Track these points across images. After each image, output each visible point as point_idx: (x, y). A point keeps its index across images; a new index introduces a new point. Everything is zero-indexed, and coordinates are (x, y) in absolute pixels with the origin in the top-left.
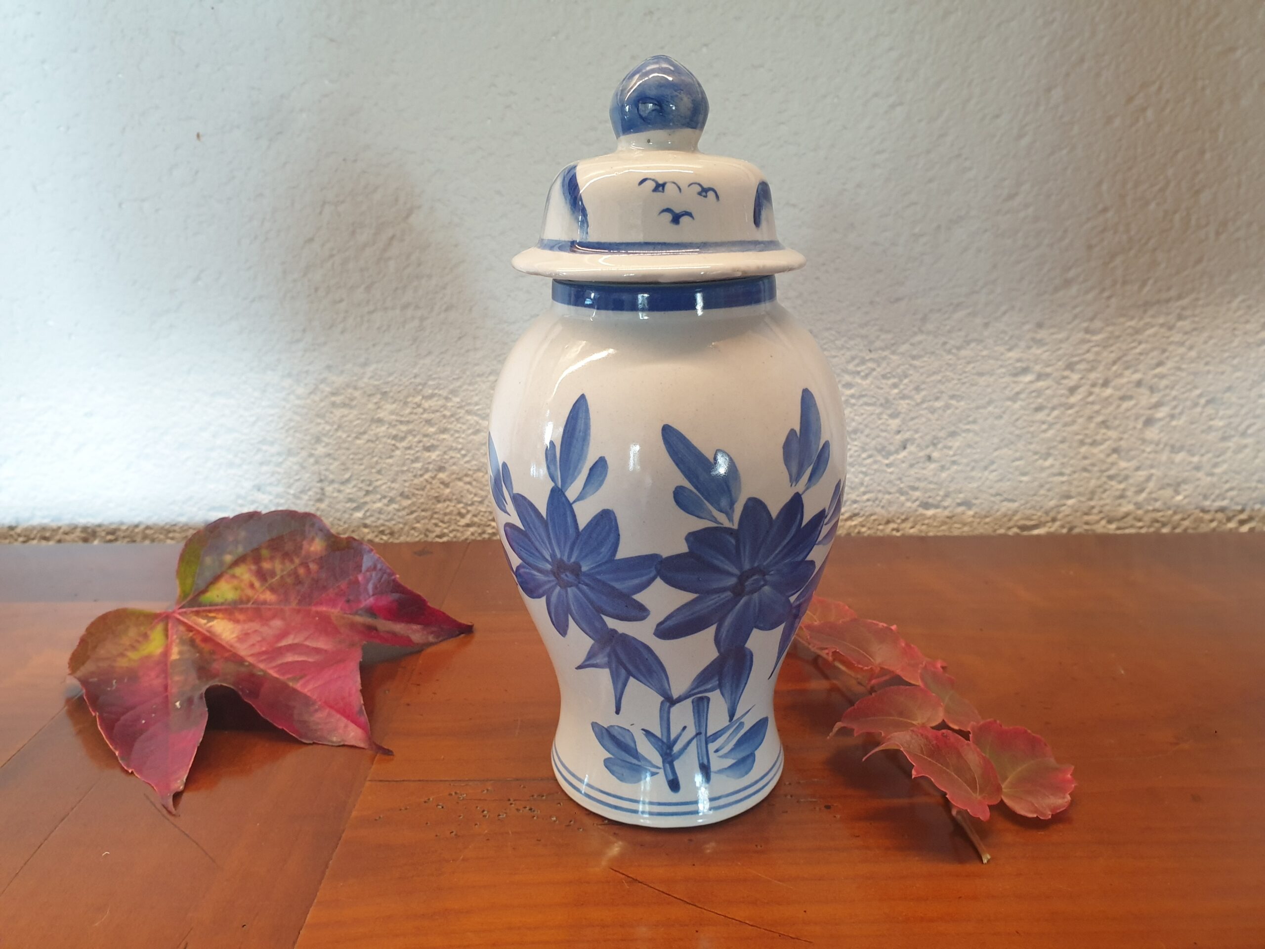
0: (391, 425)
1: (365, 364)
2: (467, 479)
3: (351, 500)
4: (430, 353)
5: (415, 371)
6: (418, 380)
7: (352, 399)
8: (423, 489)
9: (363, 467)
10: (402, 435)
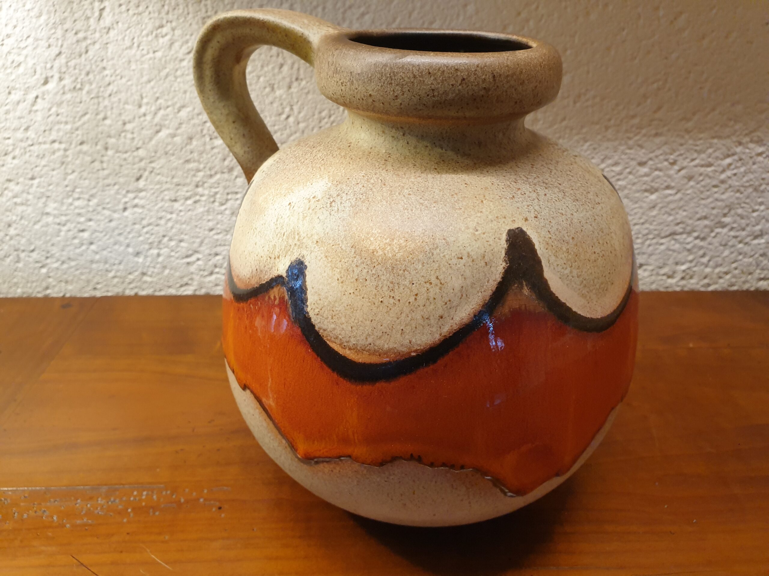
0: (55, 216)
1: (33, 178)
2: (109, 250)
3: (37, 262)
4: (73, 172)
5: (66, 183)
6: (68, 189)
7: (27, 200)
8: (82, 255)
9: (41, 242)
10: (63, 223)
